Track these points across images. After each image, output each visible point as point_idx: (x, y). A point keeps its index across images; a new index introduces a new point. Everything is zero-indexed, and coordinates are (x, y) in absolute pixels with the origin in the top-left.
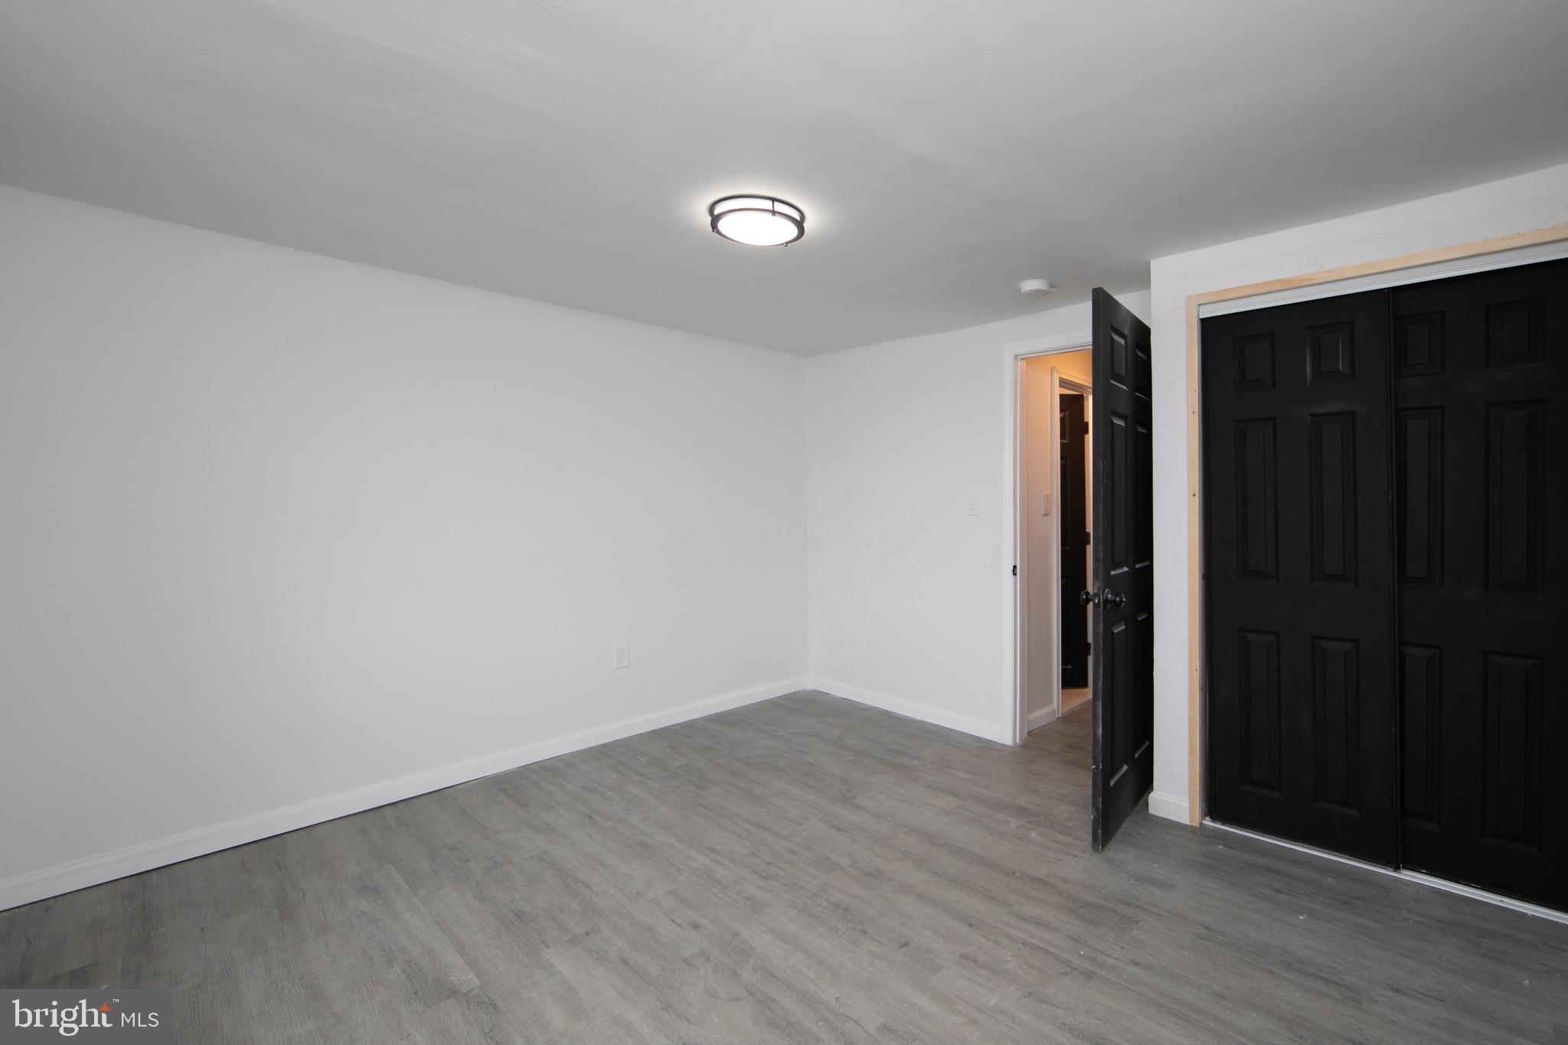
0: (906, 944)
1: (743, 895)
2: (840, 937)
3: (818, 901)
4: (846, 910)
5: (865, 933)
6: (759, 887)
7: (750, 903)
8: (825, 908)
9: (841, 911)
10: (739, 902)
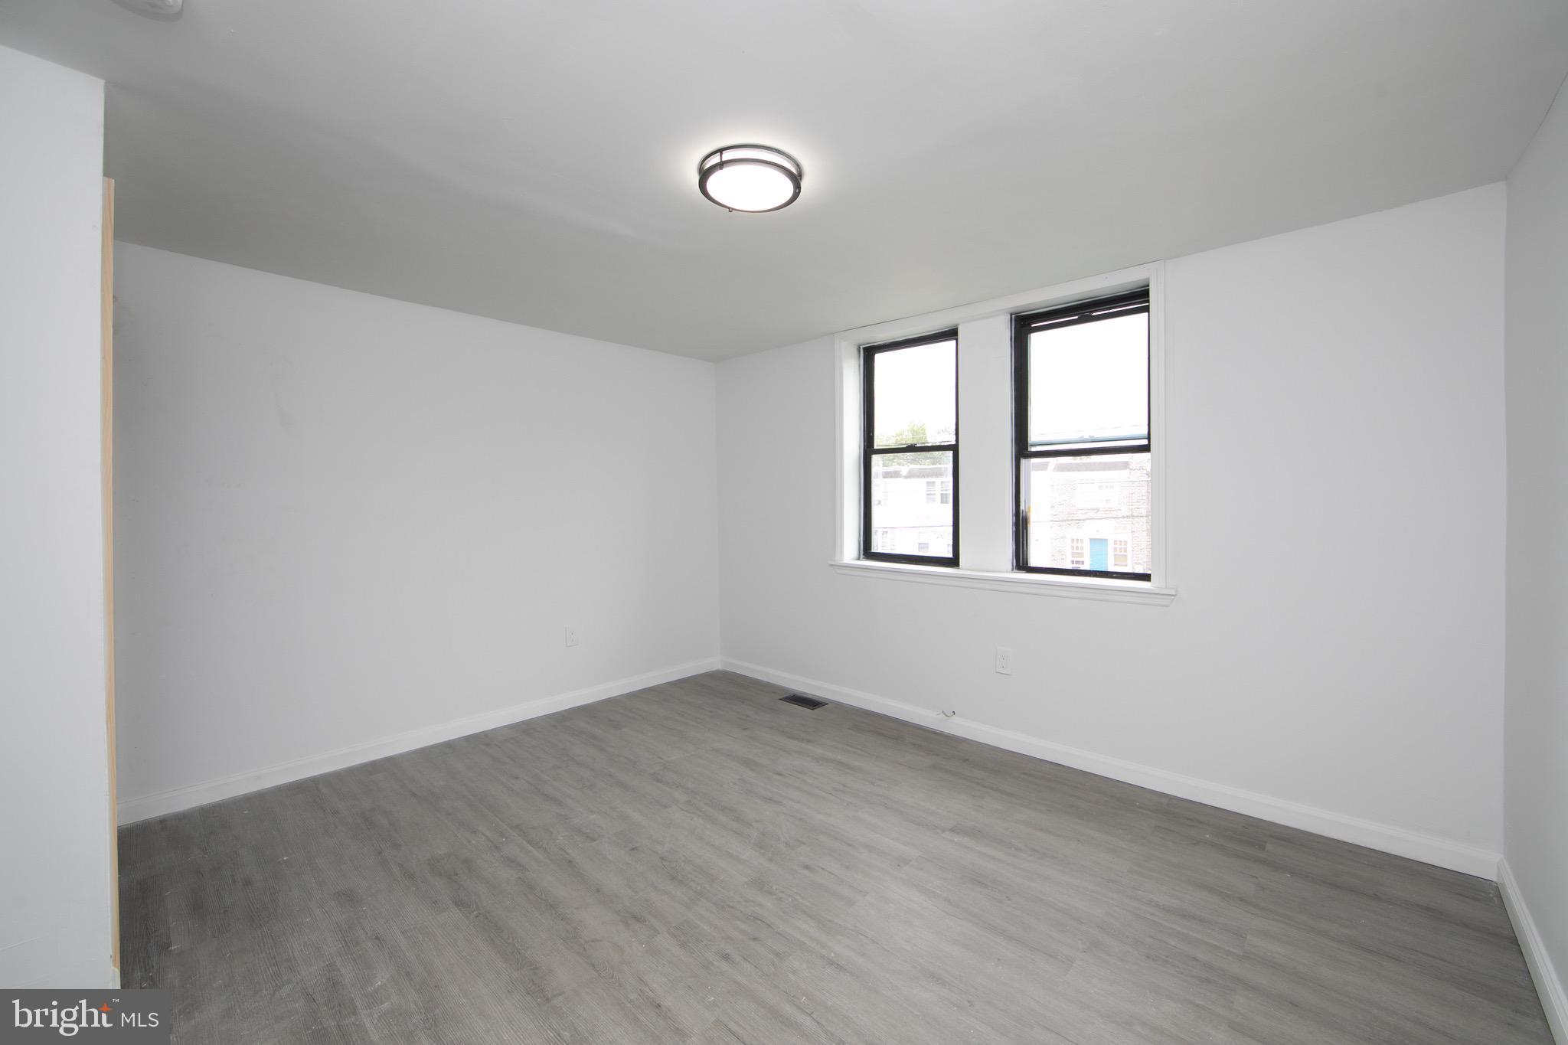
0: (633, 849)
1: (774, 897)
2: (684, 856)
3: (699, 888)
4: (673, 878)
5: (662, 859)
6: (761, 905)
7: (766, 889)
8: (693, 881)
9: (680, 877)
10: (776, 889)
